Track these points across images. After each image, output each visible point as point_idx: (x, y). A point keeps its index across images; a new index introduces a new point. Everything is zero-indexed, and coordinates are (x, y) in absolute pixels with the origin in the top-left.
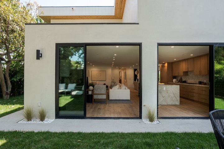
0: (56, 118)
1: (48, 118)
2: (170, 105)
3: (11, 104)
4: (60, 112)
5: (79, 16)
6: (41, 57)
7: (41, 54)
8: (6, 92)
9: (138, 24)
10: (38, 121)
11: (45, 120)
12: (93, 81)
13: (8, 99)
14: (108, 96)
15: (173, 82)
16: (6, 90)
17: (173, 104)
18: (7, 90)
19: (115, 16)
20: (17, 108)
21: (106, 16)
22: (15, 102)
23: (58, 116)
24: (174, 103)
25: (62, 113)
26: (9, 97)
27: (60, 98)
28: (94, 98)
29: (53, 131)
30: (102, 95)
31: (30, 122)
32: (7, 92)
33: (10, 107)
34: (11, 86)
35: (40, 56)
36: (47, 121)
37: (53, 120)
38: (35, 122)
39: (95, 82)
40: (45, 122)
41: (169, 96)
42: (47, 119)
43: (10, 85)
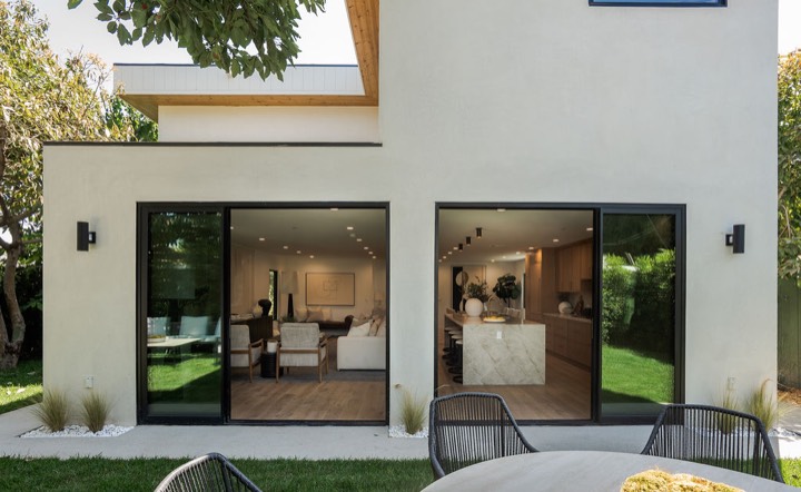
0: (139, 423)
1: (114, 422)
2: (514, 386)
3: (16, 385)
4: (152, 408)
5: (252, 97)
6: (94, 241)
7: (94, 234)
8: (6, 347)
9: (380, 145)
10: (83, 433)
11: (105, 427)
12: (310, 309)
13: (13, 369)
14: (332, 356)
15: (559, 312)
16: (6, 339)
17: (524, 383)
18: (10, 339)
19: (366, 96)
20: (31, 394)
21: (339, 96)
22: (32, 377)
23: (145, 417)
24: (528, 379)
25: (158, 408)
26: (15, 360)
27: (151, 369)
28: (281, 365)
29: (113, 458)
30: (305, 356)
31: (57, 435)
32: (9, 344)
33: (9, 393)
34: (23, 327)
35: (90, 239)
36: (111, 431)
37: (127, 429)
38: (73, 434)
39: (318, 309)
40: (102, 434)
41: (512, 359)
42: (112, 426)
43: (20, 323)
